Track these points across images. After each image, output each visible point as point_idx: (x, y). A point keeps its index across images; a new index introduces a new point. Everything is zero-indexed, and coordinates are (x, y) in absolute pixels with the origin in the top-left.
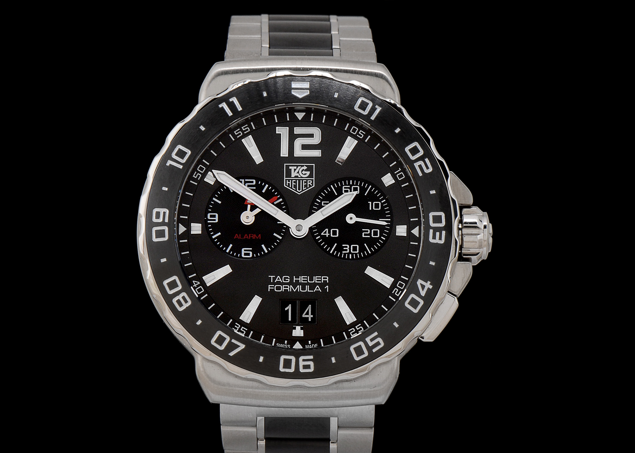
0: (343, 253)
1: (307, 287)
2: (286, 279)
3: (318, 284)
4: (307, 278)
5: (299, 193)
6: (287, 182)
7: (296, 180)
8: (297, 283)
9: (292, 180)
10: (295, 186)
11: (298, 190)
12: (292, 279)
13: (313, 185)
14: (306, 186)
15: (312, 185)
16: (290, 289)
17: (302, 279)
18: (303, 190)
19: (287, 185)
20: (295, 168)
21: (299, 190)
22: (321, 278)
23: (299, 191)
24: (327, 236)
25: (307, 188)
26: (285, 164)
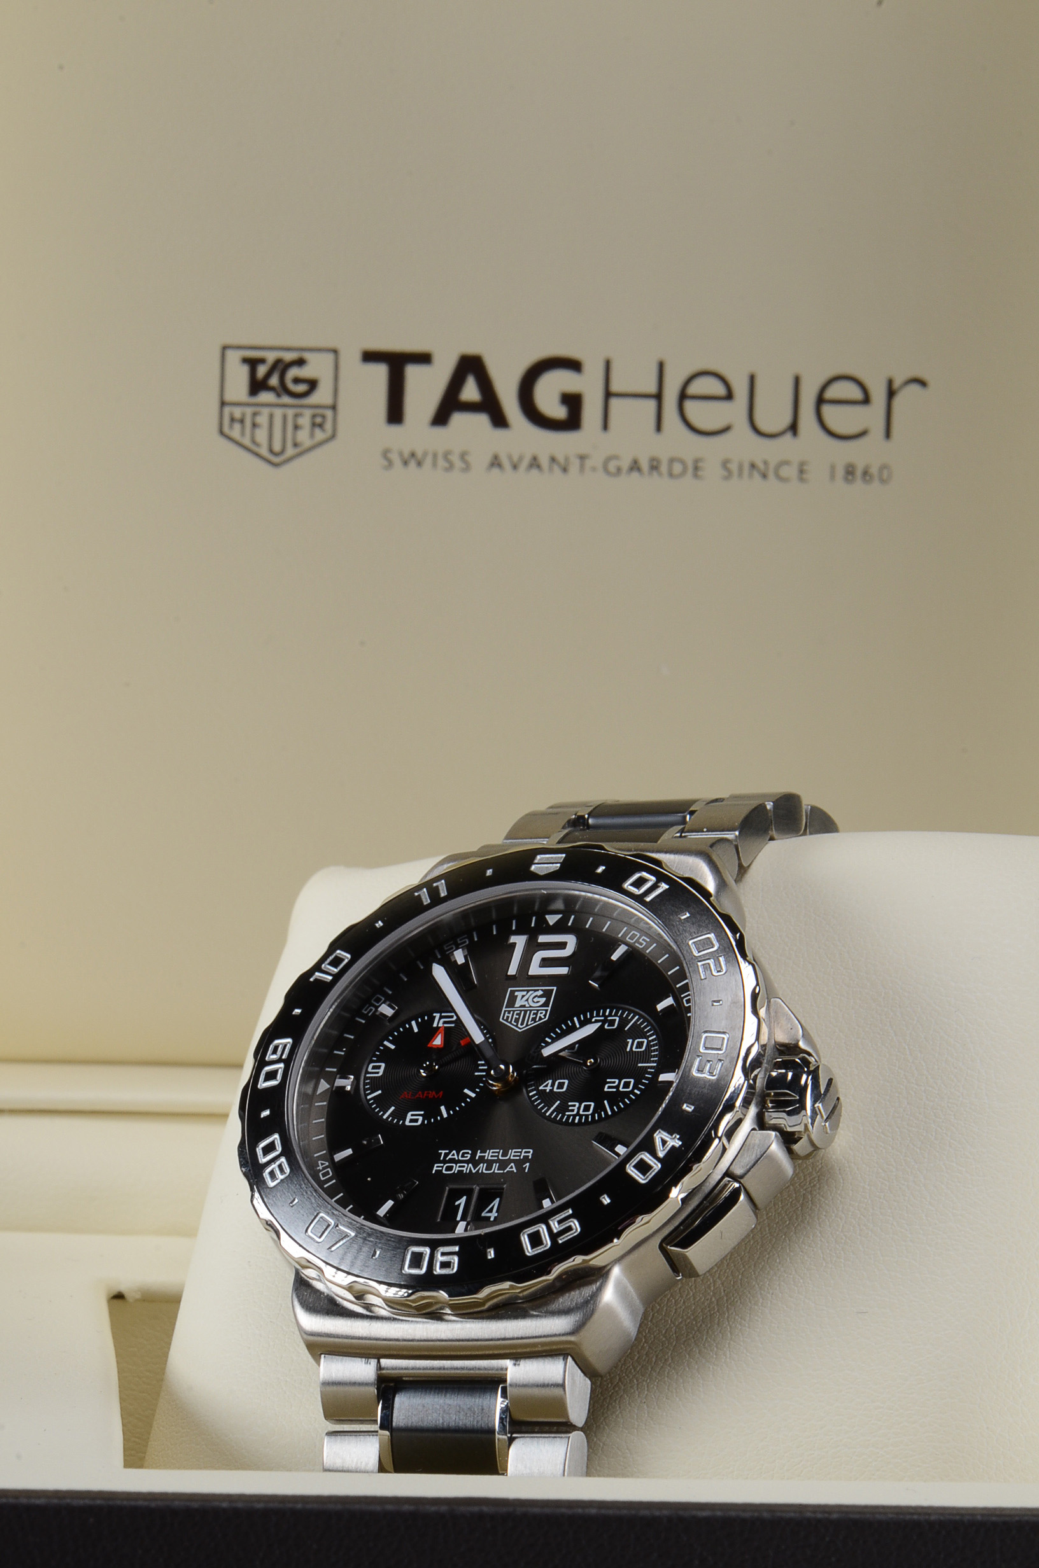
0: (567, 1115)
1: (495, 1166)
2: (466, 1155)
3: (513, 1161)
4: (499, 1153)
5: (520, 1029)
6: (506, 1014)
7: (521, 1011)
8: (482, 1159)
9: (514, 1011)
10: (517, 1020)
11: (519, 1026)
12: (474, 1155)
13: (545, 1018)
14: (534, 1019)
15: (543, 1017)
16: (467, 1169)
17: (491, 1154)
18: (527, 1025)
19: (505, 1018)
20: (525, 993)
21: (522, 1024)
22: (521, 1152)
23: (521, 1027)
24: (547, 1091)
25: (535, 1022)
26: (509, 989)
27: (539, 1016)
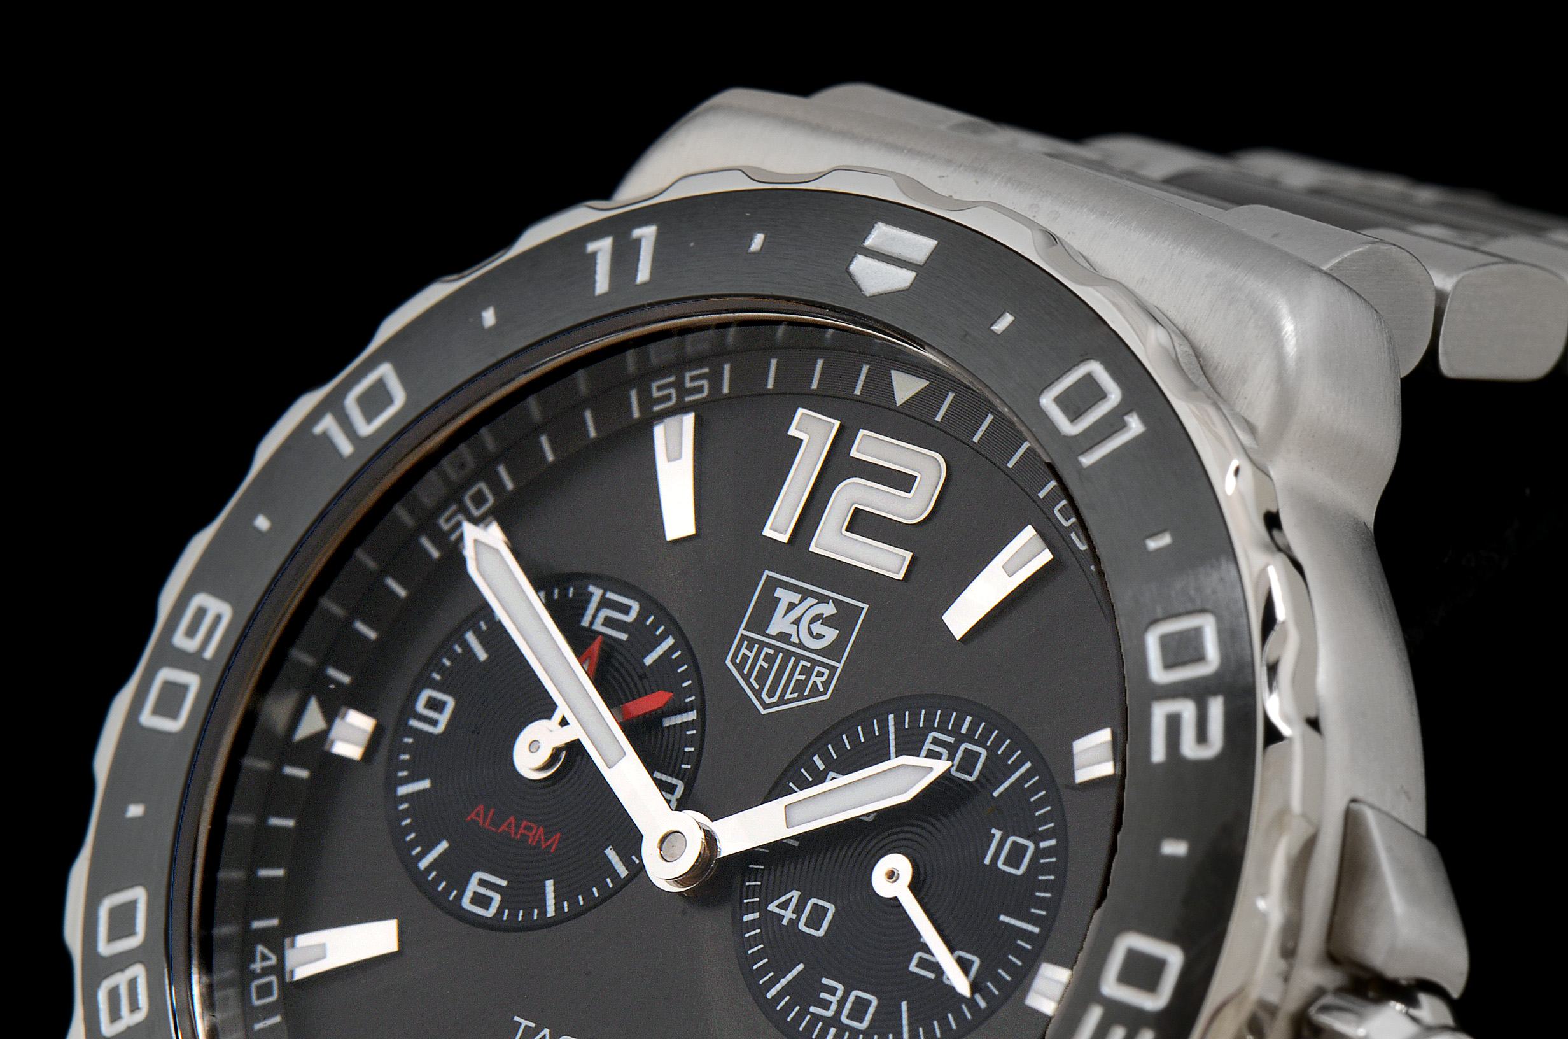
0: (811, 1013)
6: (743, 649)
7: (777, 650)
9: (762, 646)
11: (764, 695)
13: (825, 693)
14: (800, 687)
15: (821, 689)
19: (738, 661)
20: (796, 598)
23: (767, 701)
24: (785, 922)
25: (801, 698)
26: (767, 573)
27: (815, 682)
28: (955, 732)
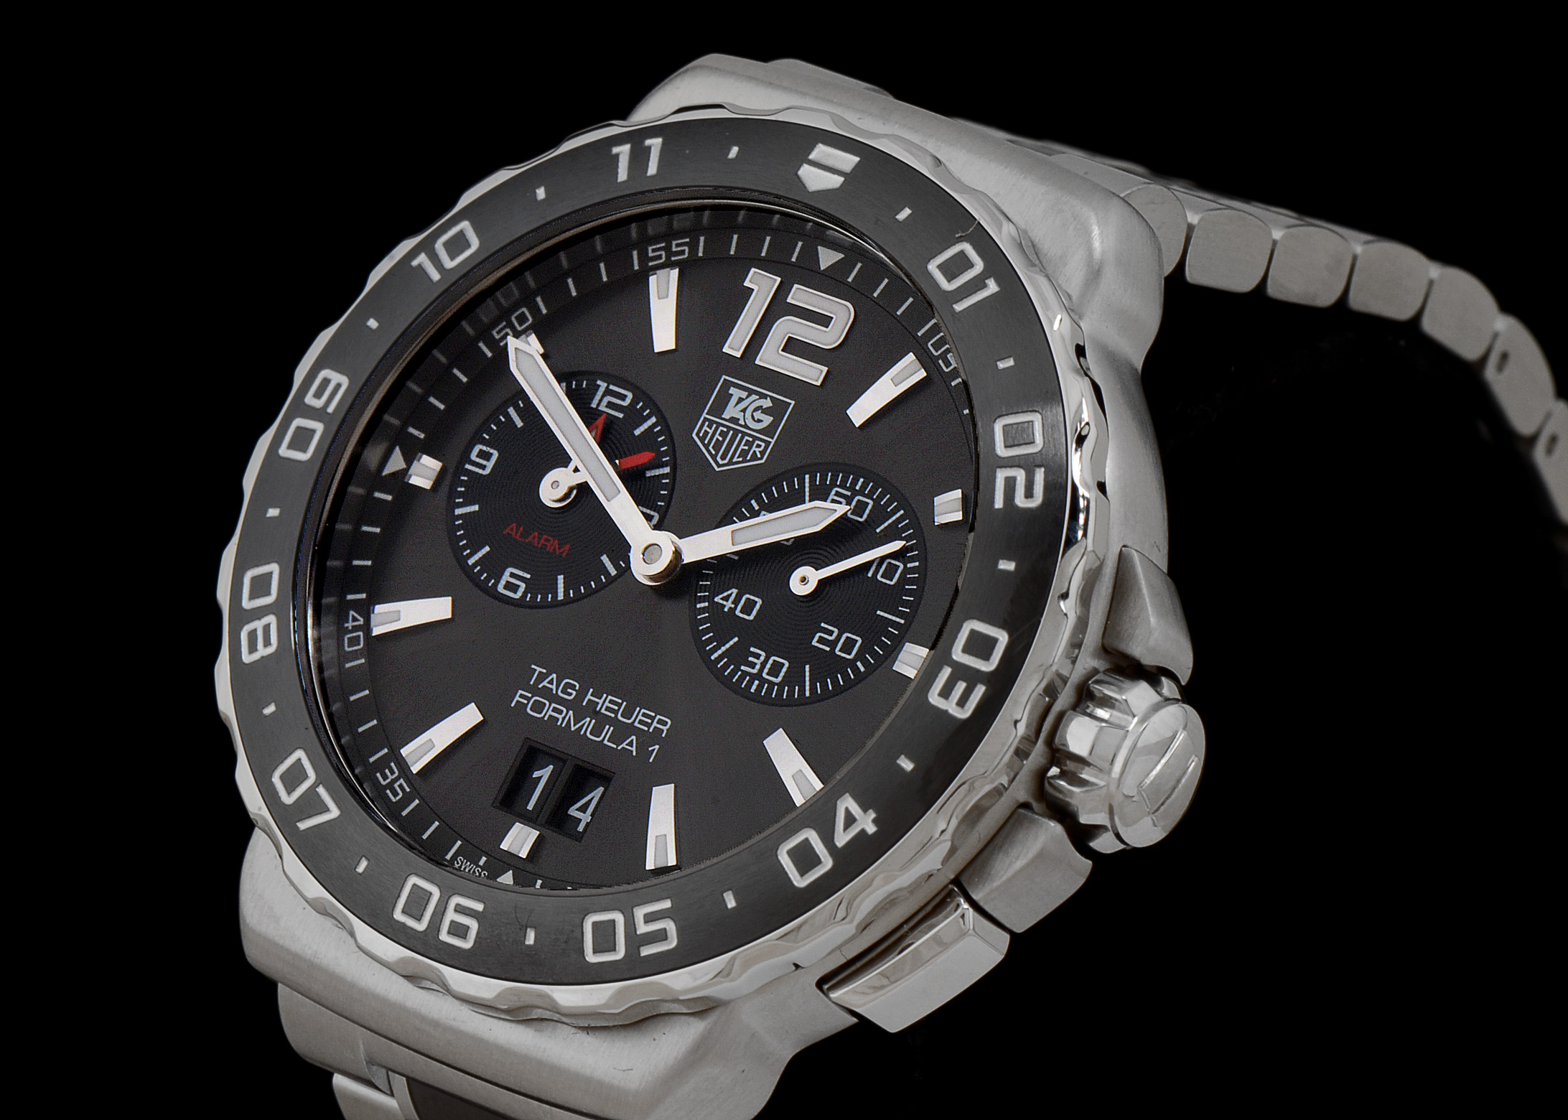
0: (742, 670)
1: (608, 731)
2: (569, 690)
3: (637, 732)
4: (619, 706)
5: (718, 465)
6: (705, 427)
7: (729, 429)
8: (591, 709)
9: (718, 425)
10: (718, 445)
11: (718, 458)
12: (582, 694)
13: (761, 459)
14: (744, 454)
15: (759, 456)
16: (564, 718)
17: (606, 704)
18: (730, 463)
19: (700, 435)
20: (744, 395)
21: (723, 458)
22: (653, 719)
23: (721, 462)
24: (726, 610)
25: (745, 461)
26: (724, 377)
27: (755, 451)
28: (852, 488)
